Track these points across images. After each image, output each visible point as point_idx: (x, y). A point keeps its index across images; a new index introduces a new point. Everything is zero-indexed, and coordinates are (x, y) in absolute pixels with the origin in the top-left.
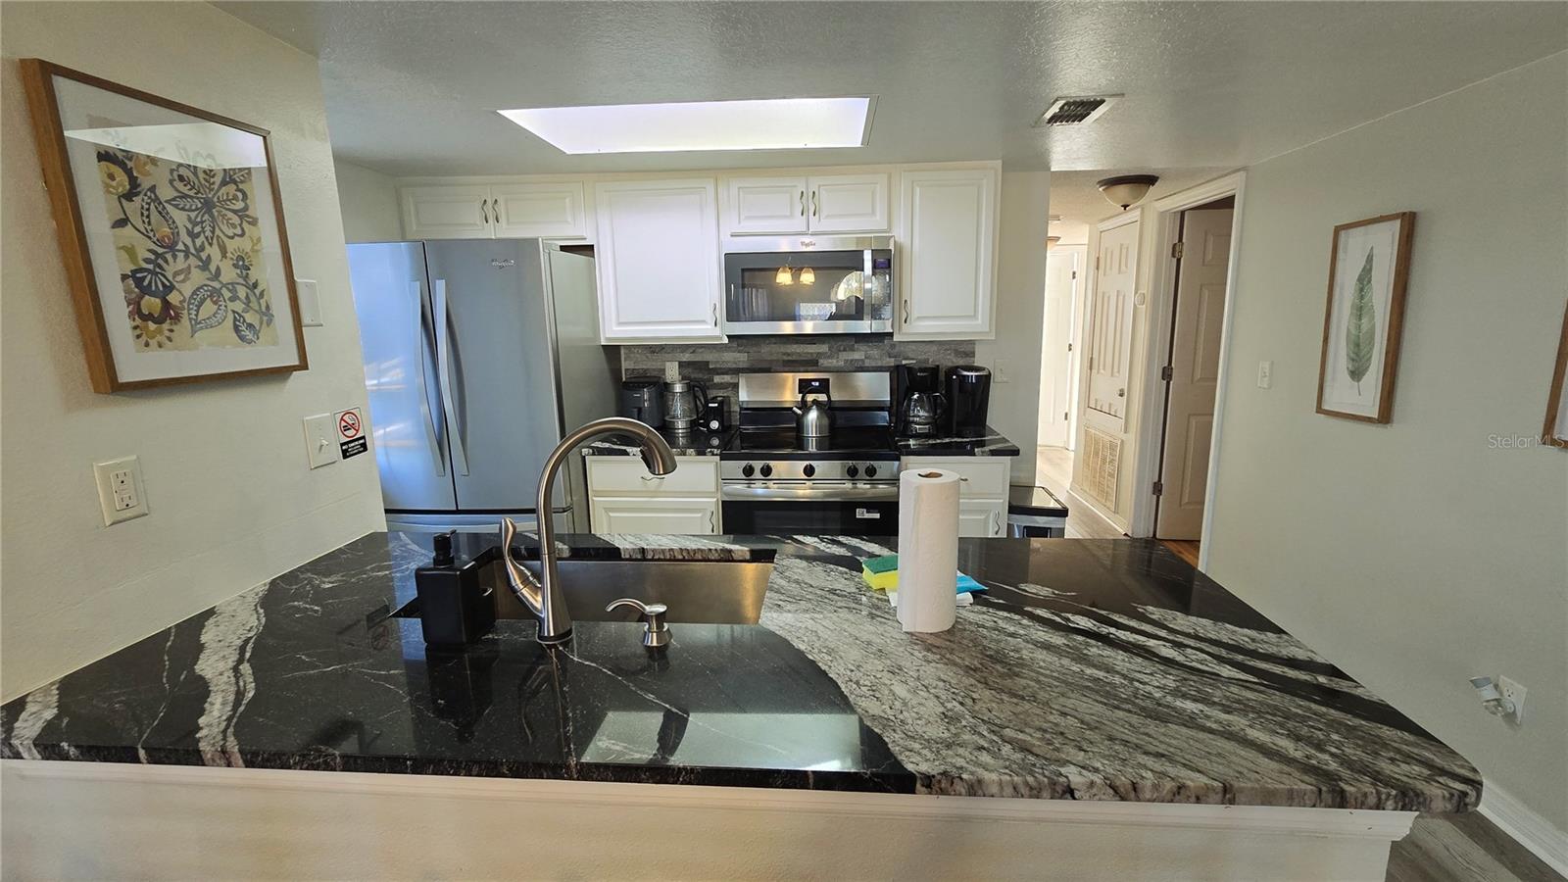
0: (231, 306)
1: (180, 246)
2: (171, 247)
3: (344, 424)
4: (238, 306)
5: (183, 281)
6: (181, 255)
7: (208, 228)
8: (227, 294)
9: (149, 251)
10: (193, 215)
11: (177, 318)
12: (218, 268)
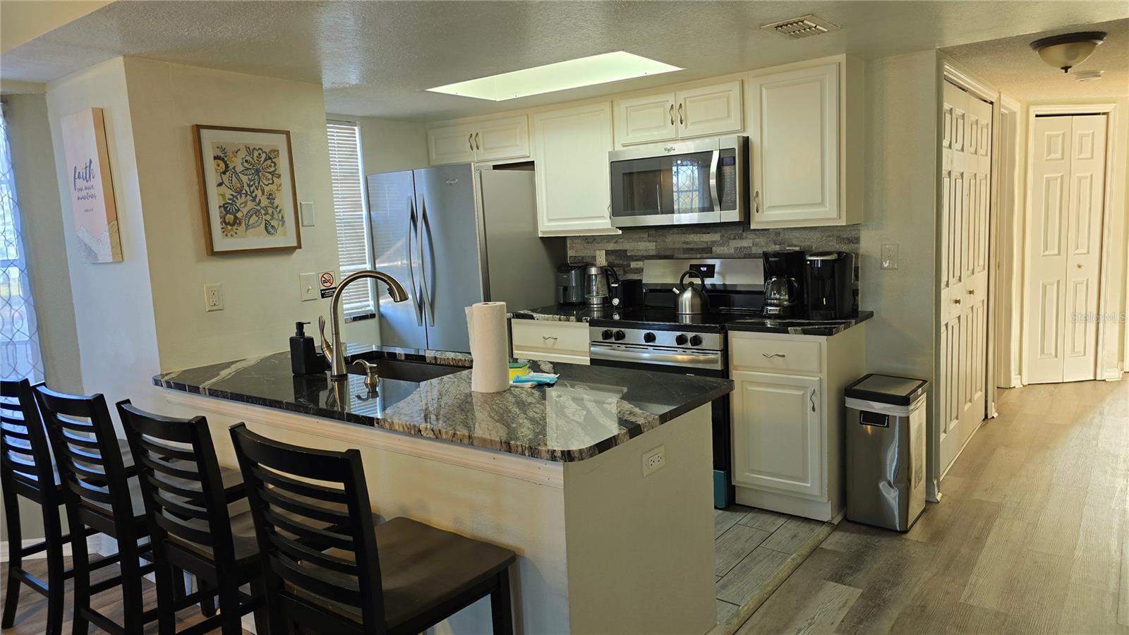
0: (264, 217)
1: (244, 192)
2: (240, 193)
3: (323, 279)
4: (268, 217)
5: (243, 207)
6: (243, 196)
7: (257, 182)
8: (263, 212)
9: (231, 195)
10: (250, 177)
11: (240, 224)
12: (260, 200)
